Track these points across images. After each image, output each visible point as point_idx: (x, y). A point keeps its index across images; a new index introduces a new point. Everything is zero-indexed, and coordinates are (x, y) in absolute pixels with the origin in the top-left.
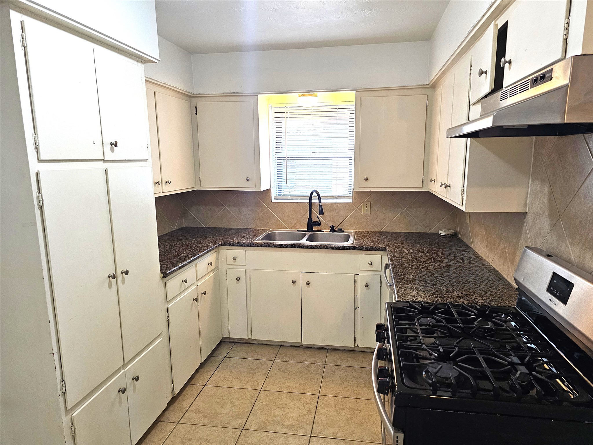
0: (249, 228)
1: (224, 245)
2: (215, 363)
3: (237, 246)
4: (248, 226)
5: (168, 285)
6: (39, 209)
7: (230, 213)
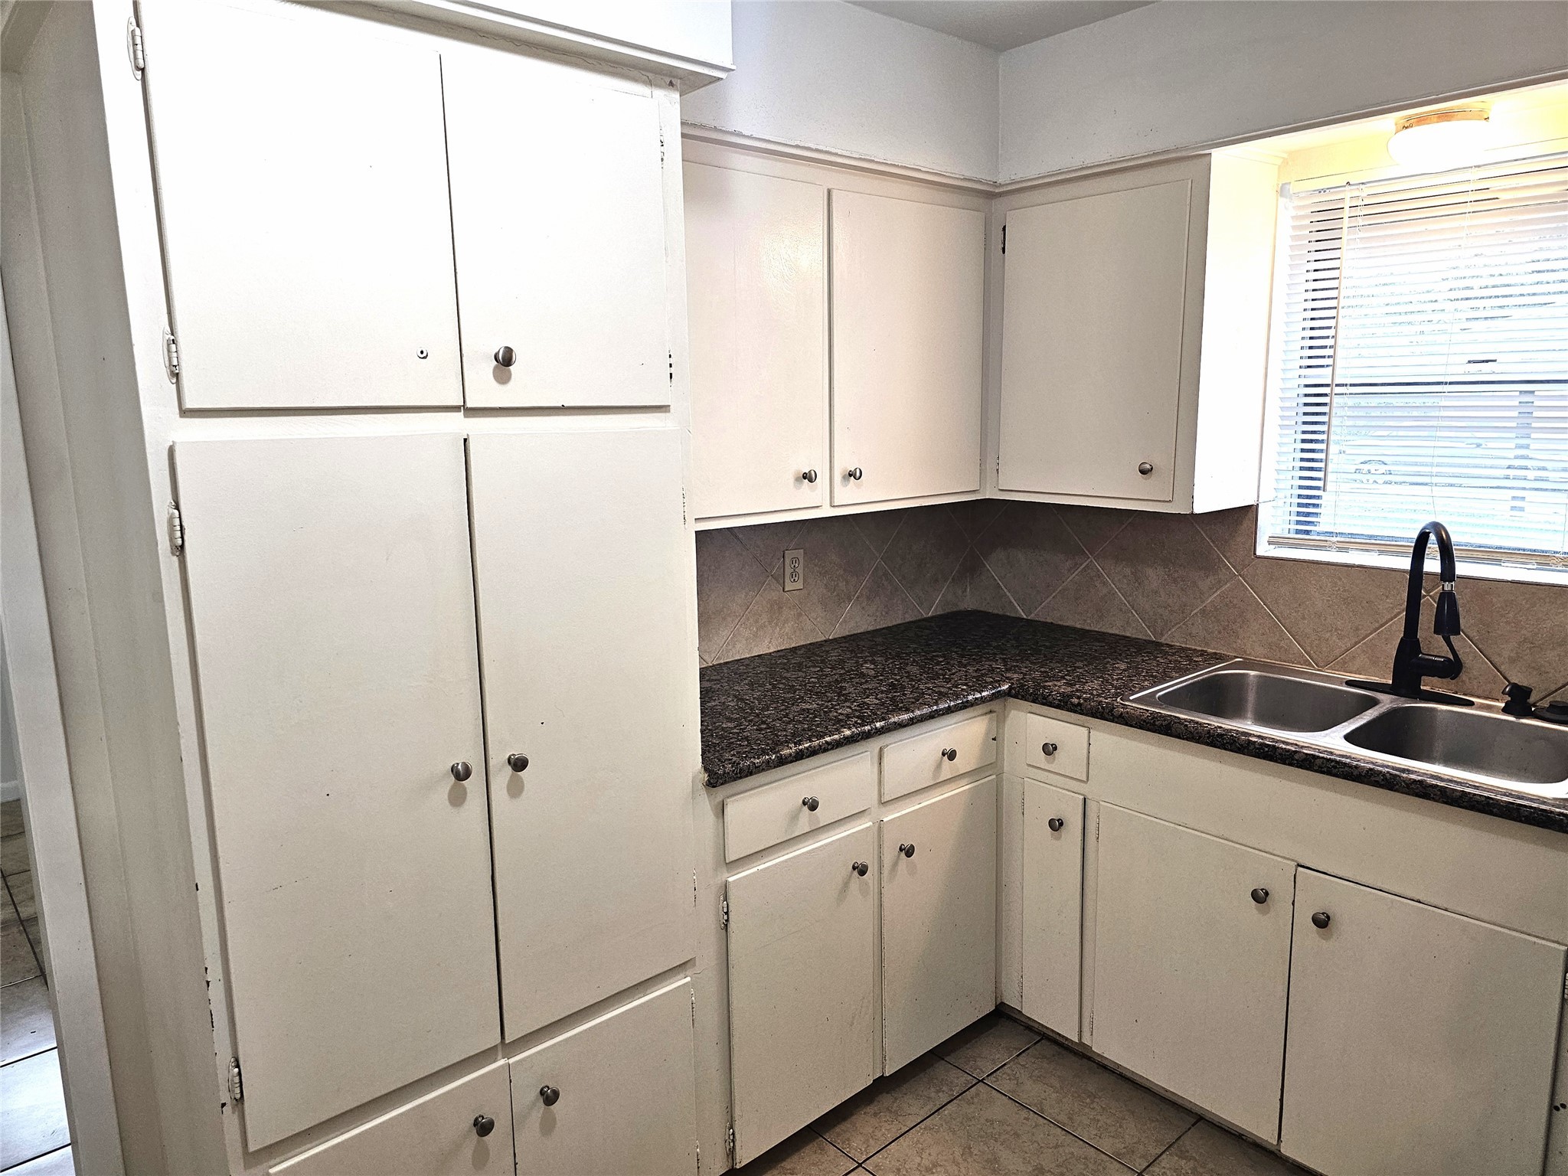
0: (1162, 641)
1: (1016, 696)
2: (938, 1092)
3: (1058, 707)
4: (1162, 634)
5: (730, 810)
6: (173, 554)
7: (1105, 583)
